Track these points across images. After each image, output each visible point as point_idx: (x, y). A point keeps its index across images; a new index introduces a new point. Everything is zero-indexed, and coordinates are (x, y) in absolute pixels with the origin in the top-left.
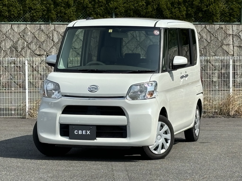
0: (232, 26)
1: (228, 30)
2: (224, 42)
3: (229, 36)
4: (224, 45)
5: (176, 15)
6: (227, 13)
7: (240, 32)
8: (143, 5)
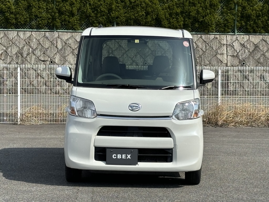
0: (226, 36)
1: (223, 40)
2: (219, 51)
3: (223, 46)
4: (218, 54)
5: (174, 25)
6: (222, 24)
7: (233, 42)
8: (143, 15)
